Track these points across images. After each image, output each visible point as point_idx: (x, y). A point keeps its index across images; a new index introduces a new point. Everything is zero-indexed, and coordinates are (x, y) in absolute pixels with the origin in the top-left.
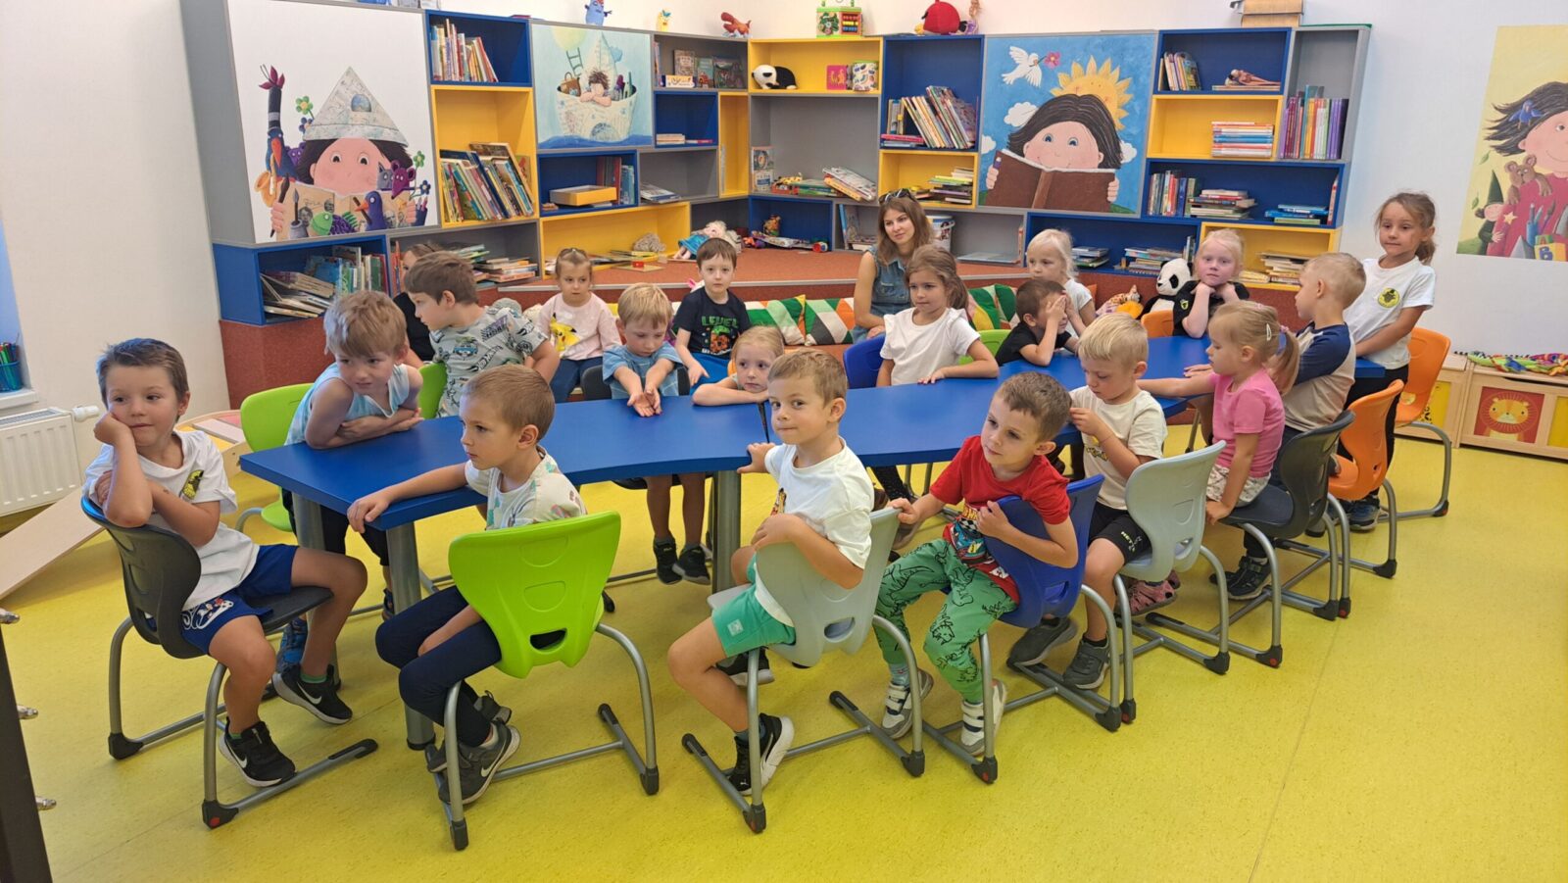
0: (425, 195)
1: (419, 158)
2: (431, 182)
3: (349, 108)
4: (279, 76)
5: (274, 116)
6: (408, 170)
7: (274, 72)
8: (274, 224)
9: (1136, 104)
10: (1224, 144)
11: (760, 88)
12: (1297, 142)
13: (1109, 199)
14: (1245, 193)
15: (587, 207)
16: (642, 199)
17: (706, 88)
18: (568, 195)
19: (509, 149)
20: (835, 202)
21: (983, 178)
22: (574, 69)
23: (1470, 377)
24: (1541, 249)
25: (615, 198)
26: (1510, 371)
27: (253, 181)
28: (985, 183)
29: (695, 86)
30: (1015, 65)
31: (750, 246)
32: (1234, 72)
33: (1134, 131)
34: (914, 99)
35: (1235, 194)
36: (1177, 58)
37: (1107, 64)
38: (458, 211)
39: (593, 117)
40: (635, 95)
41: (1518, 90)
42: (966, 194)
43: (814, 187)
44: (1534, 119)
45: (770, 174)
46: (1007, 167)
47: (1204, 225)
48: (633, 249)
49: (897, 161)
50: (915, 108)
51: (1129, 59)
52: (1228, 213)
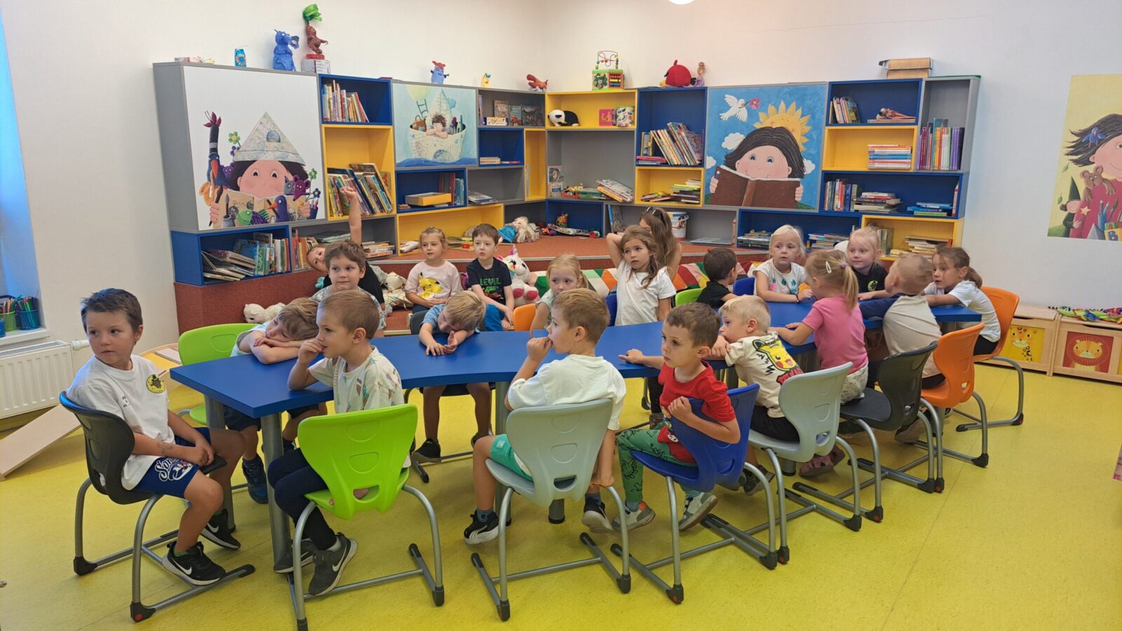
0: (316, 199)
1: (313, 174)
2: (321, 190)
3: (265, 139)
4: (218, 118)
5: (213, 145)
6: (305, 182)
7: (214, 116)
8: (212, 217)
9: (813, 133)
10: (877, 160)
11: (554, 125)
12: (928, 159)
13: (796, 199)
14: (894, 195)
15: (431, 207)
16: (470, 201)
17: (516, 126)
18: (417, 198)
19: (376, 168)
20: (605, 203)
21: (707, 185)
22: (422, 113)
23: (1058, 325)
24: (1109, 233)
25: (450, 200)
26: (1088, 320)
27: (198, 189)
28: (709, 189)
29: (508, 125)
30: (728, 108)
31: (546, 234)
32: (883, 110)
33: (812, 151)
34: (659, 131)
35: (885, 195)
36: (842, 101)
37: (793, 105)
38: (339, 209)
39: (435, 145)
40: (464, 130)
41: (1088, 120)
42: (695, 197)
43: (590, 193)
44: (1100, 140)
45: (561, 185)
46: (724, 178)
47: (864, 217)
48: (464, 236)
49: (648, 175)
50: (660, 138)
51: (808, 102)
52: (881, 208)
